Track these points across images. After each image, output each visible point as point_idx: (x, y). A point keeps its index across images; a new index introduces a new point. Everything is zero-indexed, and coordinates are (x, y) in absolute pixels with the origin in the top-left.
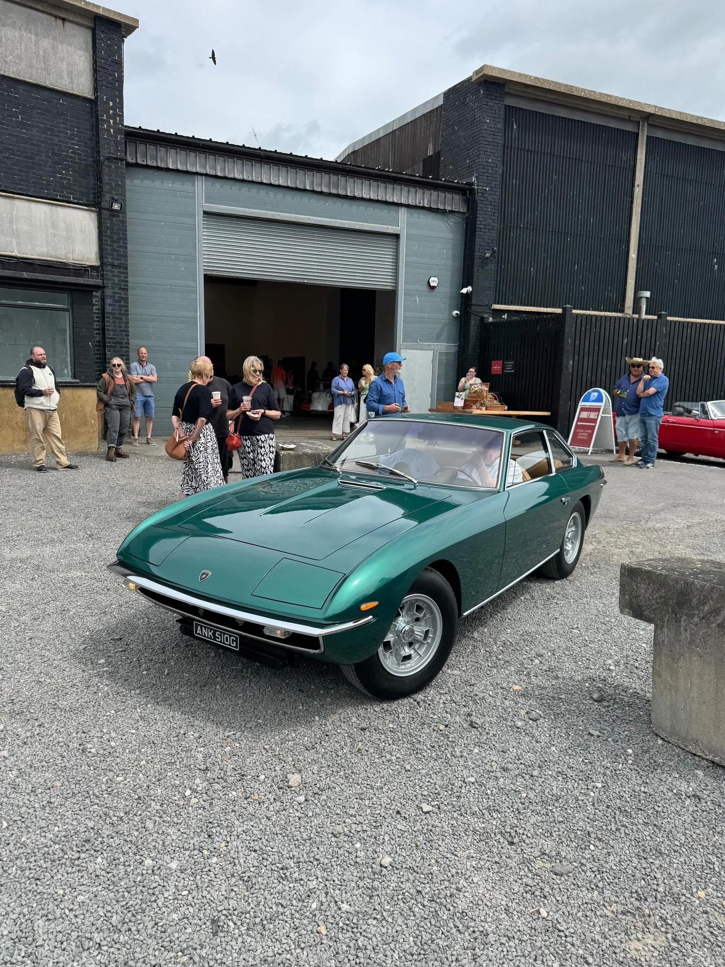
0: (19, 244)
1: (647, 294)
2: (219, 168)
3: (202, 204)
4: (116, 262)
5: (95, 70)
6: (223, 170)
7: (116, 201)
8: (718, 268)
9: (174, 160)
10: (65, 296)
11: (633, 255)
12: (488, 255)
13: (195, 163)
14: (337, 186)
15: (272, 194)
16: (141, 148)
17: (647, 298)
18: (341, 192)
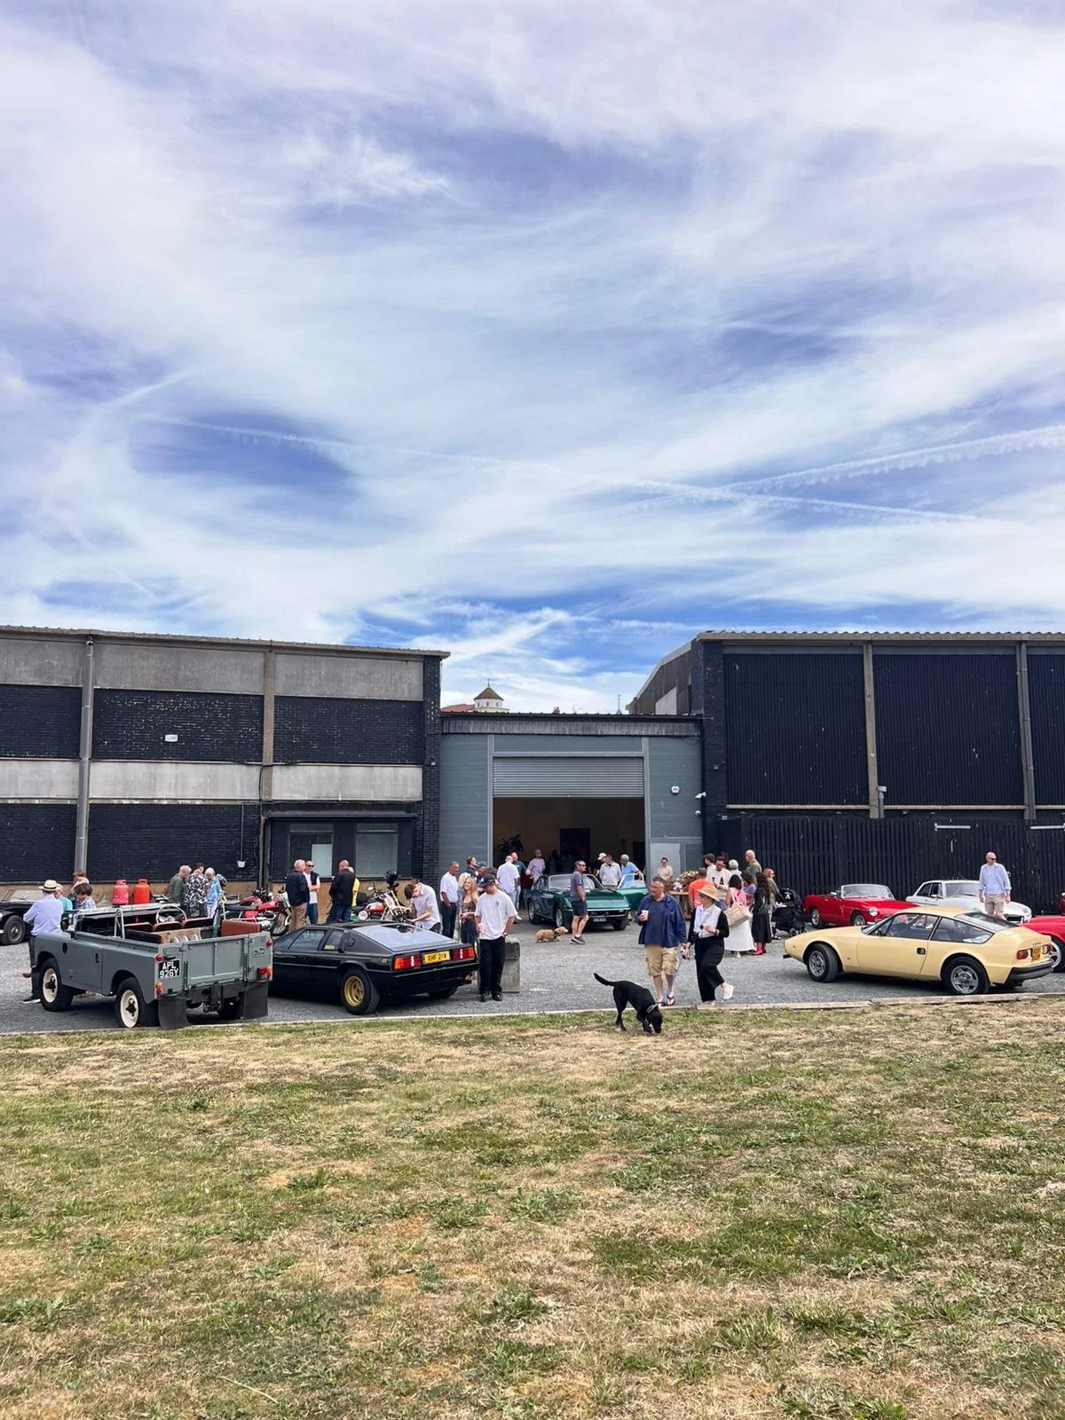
0: (374, 793)
1: (884, 789)
2: (503, 728)
3: (492, 751)
4: (432, 798)
5: (424, 686)
6: (506, 729)
7: (433, 760)
8: (979, 757)
9: (473, 727)
10: (396, 825)
11: (872, 755)
12: (716, 768)
13: (487, 727)
14: (589, 729)
15: (542, 740)
16: (452, 722)
17: (884, 792)
18: (593, 733)
